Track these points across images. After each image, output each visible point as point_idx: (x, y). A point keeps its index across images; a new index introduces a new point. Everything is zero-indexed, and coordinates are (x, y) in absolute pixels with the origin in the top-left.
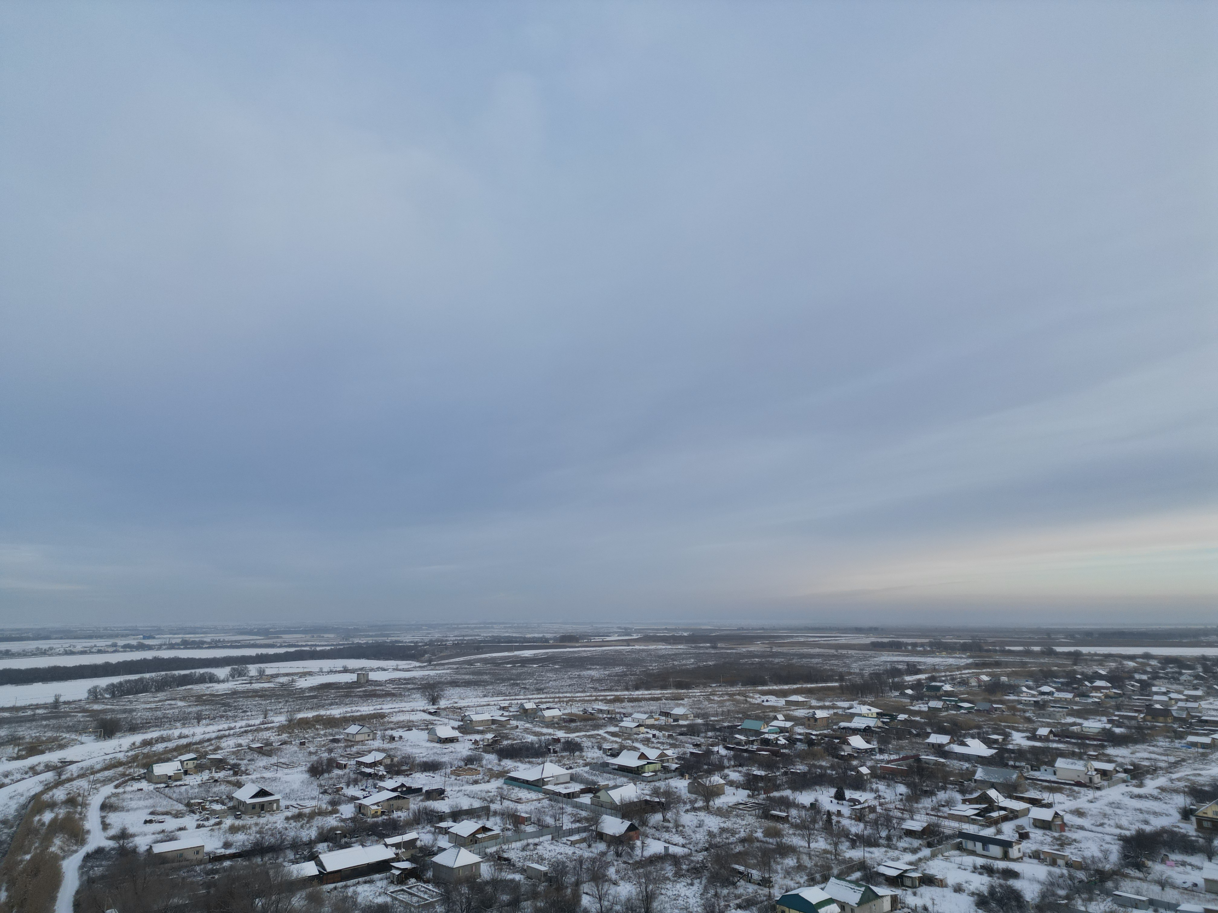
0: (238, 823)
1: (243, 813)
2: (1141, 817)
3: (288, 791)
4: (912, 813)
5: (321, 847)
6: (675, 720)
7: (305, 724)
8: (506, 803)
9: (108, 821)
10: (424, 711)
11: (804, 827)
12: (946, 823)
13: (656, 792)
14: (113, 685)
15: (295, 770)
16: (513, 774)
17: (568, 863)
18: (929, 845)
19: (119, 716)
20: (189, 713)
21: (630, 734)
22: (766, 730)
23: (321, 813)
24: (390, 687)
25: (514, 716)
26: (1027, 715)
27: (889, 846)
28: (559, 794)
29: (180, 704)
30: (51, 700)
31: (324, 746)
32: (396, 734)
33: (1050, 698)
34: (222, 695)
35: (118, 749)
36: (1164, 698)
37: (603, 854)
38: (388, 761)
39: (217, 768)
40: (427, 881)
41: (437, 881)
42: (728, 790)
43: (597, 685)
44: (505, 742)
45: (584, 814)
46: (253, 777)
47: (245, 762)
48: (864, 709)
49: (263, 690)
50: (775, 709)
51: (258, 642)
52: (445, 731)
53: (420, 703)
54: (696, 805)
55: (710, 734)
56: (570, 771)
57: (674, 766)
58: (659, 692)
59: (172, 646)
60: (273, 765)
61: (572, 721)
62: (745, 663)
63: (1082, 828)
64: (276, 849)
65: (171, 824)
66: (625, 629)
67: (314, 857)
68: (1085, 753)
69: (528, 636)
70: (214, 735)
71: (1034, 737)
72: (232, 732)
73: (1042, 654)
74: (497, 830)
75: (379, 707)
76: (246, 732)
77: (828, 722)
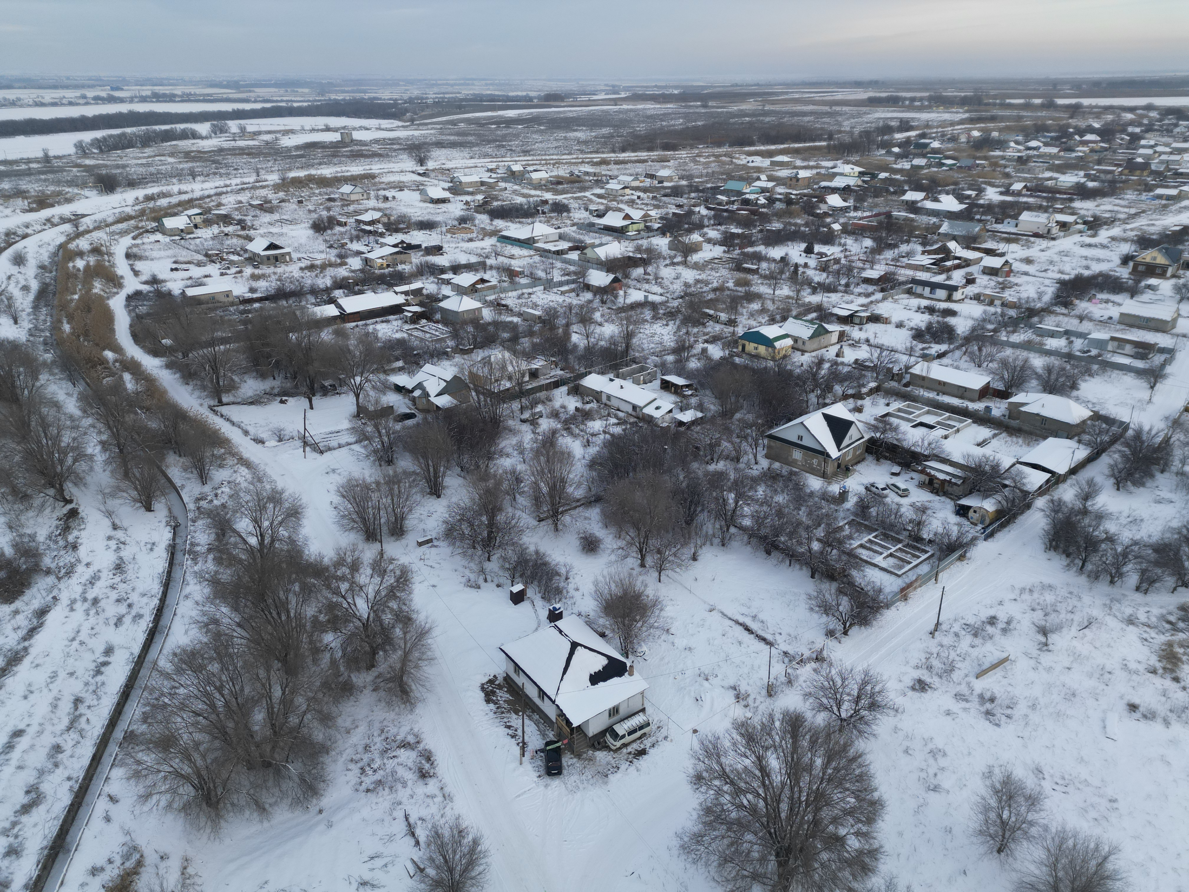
0: (257, 272)
1: (260, 263)
2: (1084, 263)
3: (296, 245)
4: (872, 263)
5: (338, 293)
6: (660, 182)
7: (298, 183)
8: (501, 259)
9: (137, 269)
10: (413, 172)
11: (772, 278)
12: (903, 271)
13: (638, 249)
14: (97, 139)
15: (298, 226)
16: (504, 233)
17: (559, 309)
18: (882, 290)
19: (114, 171)
20: (182, 169)
21: (616, 196)
22: (748, 191)
23: (331, 265)
24: (375, 148)
25: (502, 178)
26: (1007, 170)
27: (846, 292)
28: (549, 251)
29: (171, 160)
30: (40, 154)
31: (321, 204)
32: (389, 194)
33: (1035, 153)
34: (210, 152)
35: (124, 204)
36: (1150, 151)
37: (590, 302)
38: (385, 220)
39: (224, 223)
40: (437, 322)
41: (445, 321)
42: (706, 246)
43: (584, 147)
44: (495, 204)
45: (572, 268)
46: (262, 231)
47: (250, 218)
48: (847, 168)
49: (248, 148)
50: (759, 170)
51: (231, 96)
52: (436, 191)
53: (408, 163)
54: (675, 260)
55: (693, 195)
56: (559, 231)
57: (656, 226)
58: (645, 154)
59: (144, 99)
60: (277, 221)
61: (559, 183)
62: (734, 124)
63: (1026, 274)
64: (298, 294)
65: (196, 272)
66: (613, 86)
67: (332, 301)
68: (1051, 207)
69: (511, 94)
70: (212, 192)
71: (1007, 192)
72: (229, 189)
73: (1043, 106)
74: (494, 282)
75: (368, 167)
76: (243, 189)
77: (809, 182)
